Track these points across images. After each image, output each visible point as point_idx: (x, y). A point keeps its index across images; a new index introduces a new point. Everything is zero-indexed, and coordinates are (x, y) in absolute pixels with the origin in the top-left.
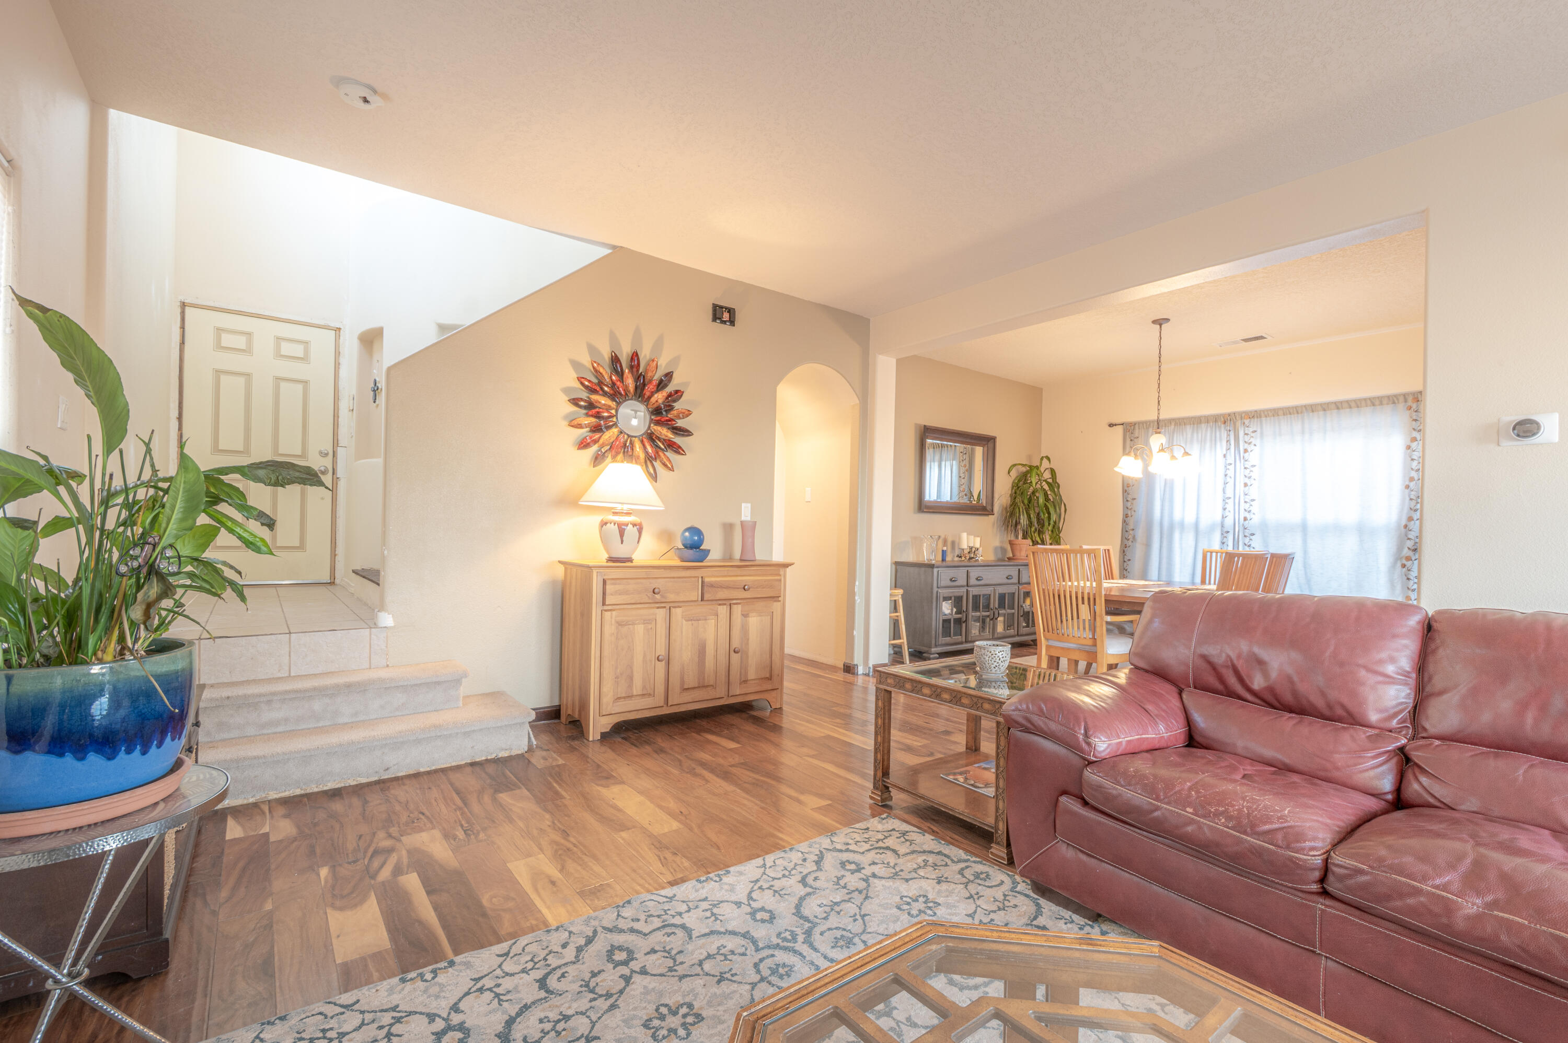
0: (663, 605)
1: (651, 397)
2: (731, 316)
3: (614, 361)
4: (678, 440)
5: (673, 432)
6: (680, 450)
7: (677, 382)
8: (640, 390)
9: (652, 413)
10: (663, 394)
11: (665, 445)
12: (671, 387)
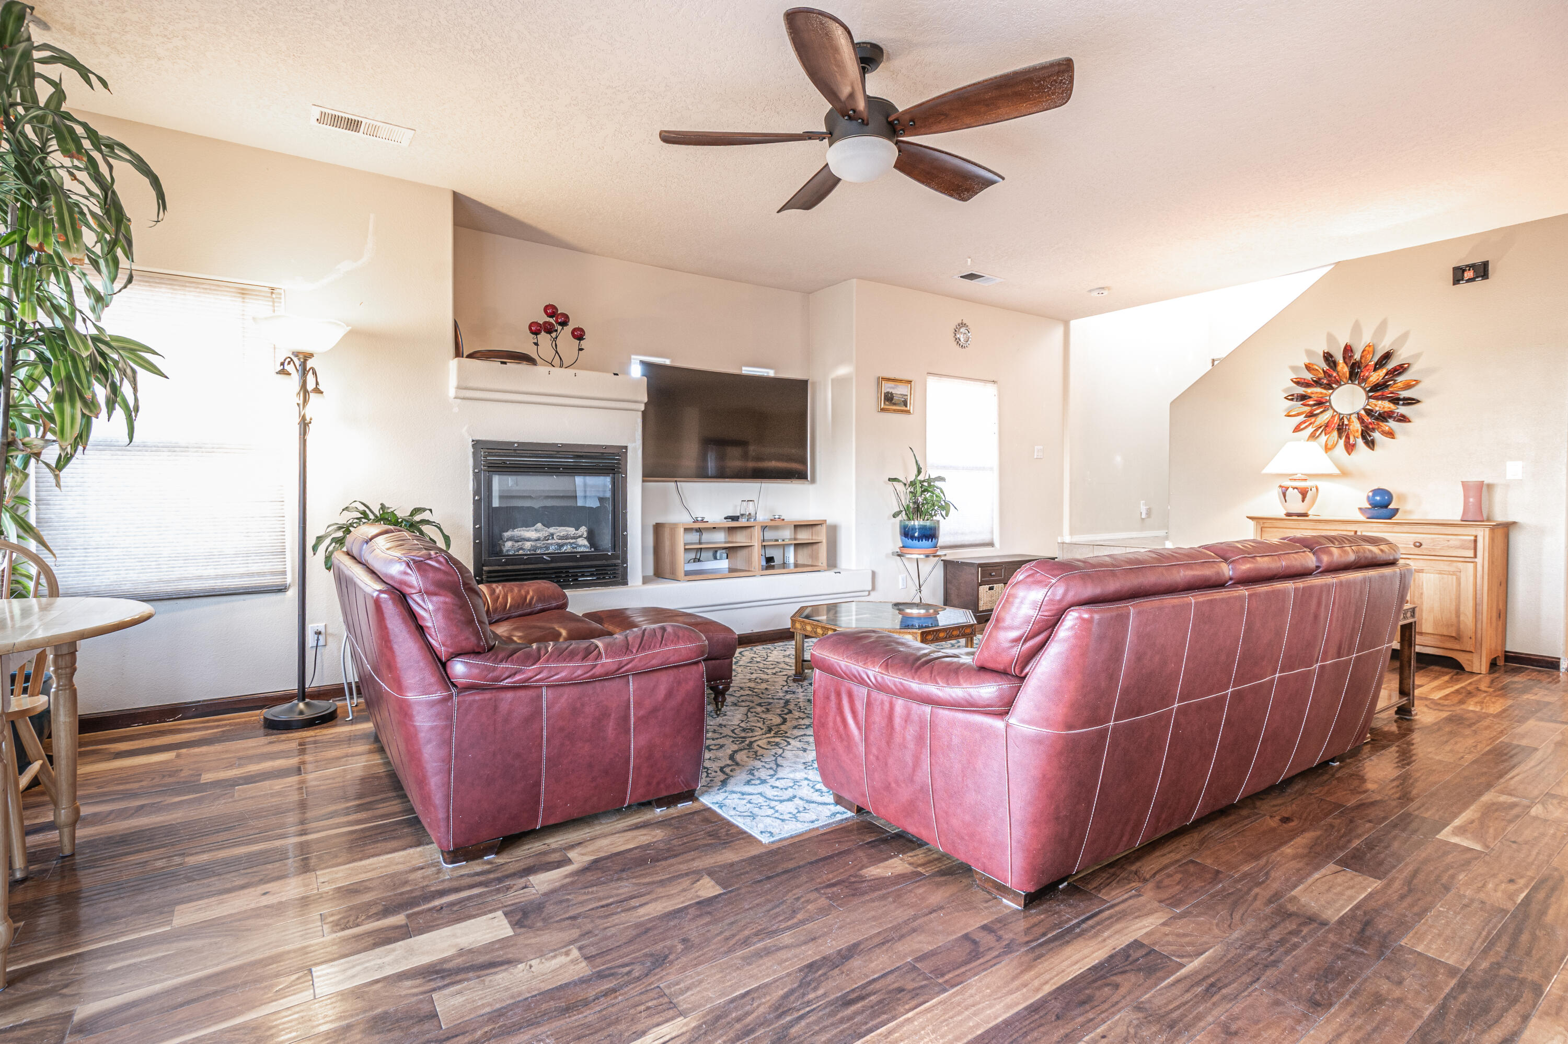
1: (1368, 377)
2: (1482, 271)
3: (1328, 357)
4: (1402, 410)
5: (1394, 403)
6: (1403, 419)
7: (1402, 357)
8: (1355, 372)
9: (1370, 391)
10: (1382, 372)
11: (1384, 417)
12: (1391, 365)
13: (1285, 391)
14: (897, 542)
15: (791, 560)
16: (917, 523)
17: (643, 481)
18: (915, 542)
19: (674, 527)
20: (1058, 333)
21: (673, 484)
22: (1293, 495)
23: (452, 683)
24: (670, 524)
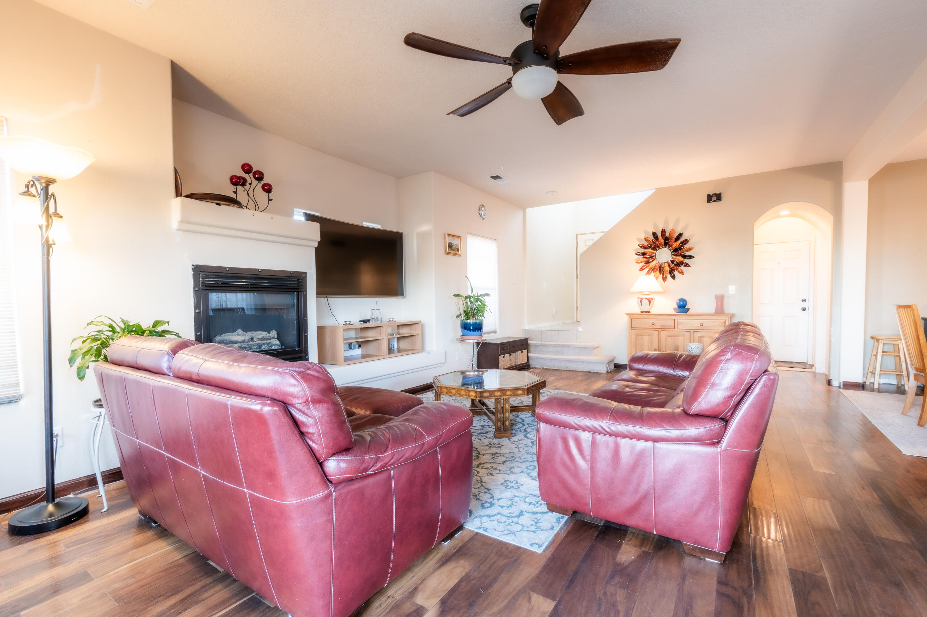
0: (657, 329)
1: (672, 245)
2: (719, 197)
3: (654, 234)
4: (686, 261)
5: (683, 258)
6: (687, 265)
7: (686, 236)
8: (667, 243)
9: (673, 252)
10: (678, 243)
11: (679, 264)
12: (682, 239)
13: (635, 250)
14: (459, 332)
15: (396, 347)
16: (471, 321)
17: (317, 297)
18: (472, 332)
19: (334, 329)
20: (519, 215)
21: (326, 299)
22: (645, 302)
23: (328, 480)
24: (330, 326)
